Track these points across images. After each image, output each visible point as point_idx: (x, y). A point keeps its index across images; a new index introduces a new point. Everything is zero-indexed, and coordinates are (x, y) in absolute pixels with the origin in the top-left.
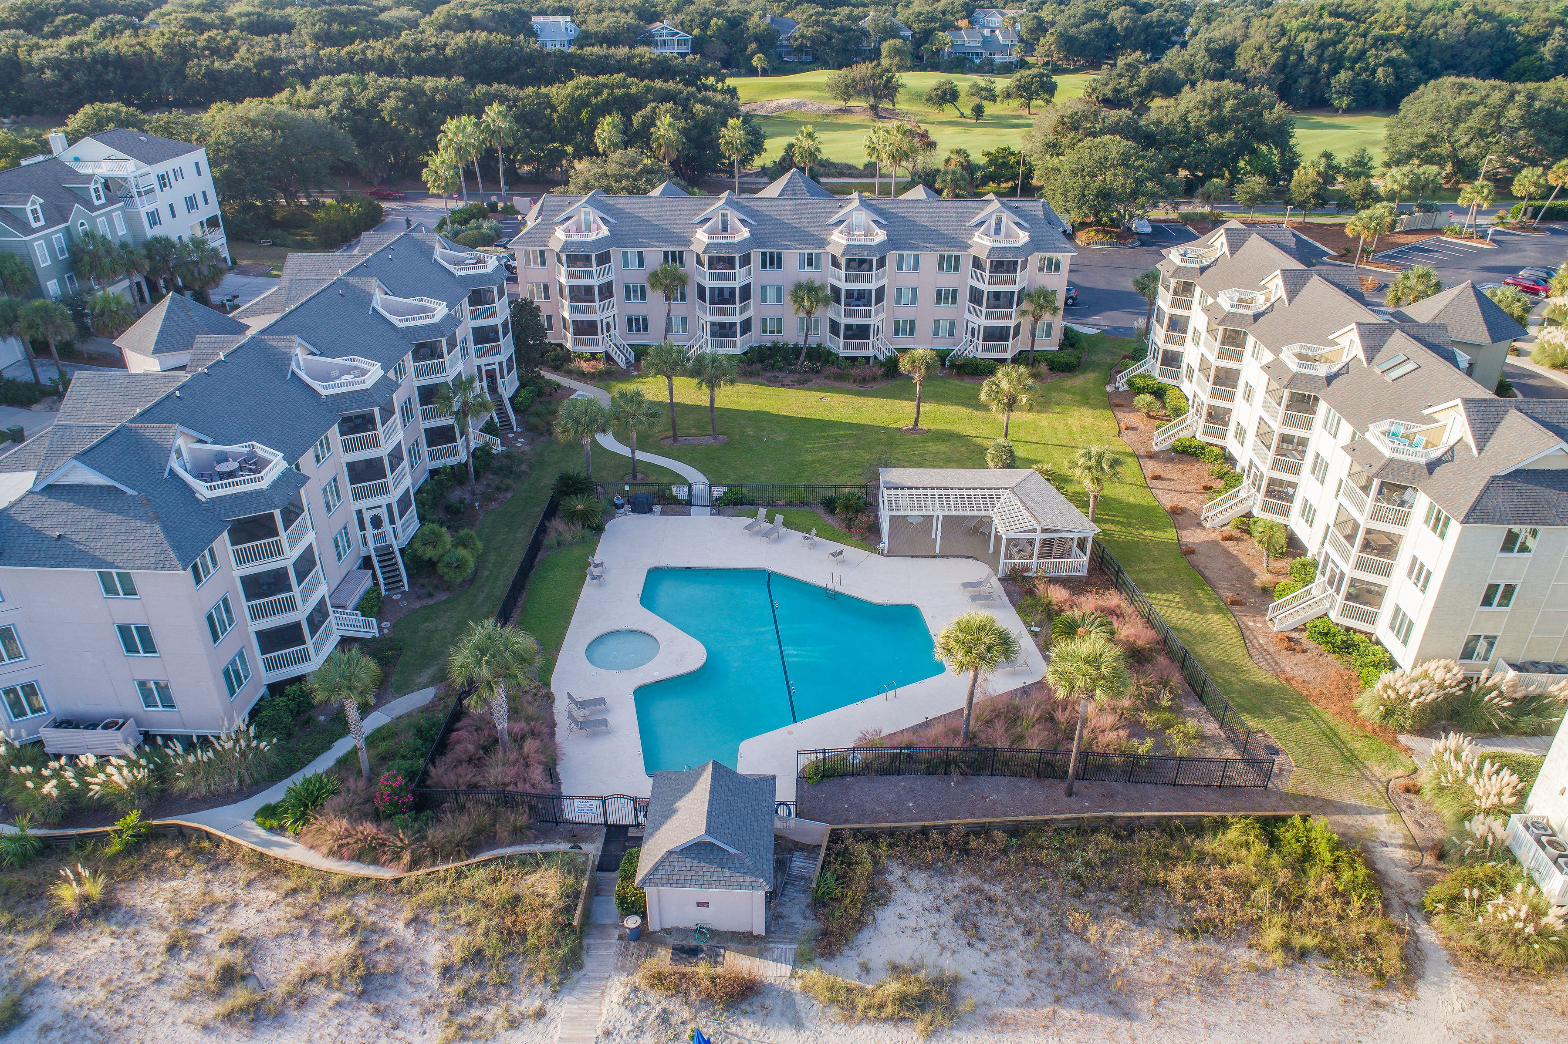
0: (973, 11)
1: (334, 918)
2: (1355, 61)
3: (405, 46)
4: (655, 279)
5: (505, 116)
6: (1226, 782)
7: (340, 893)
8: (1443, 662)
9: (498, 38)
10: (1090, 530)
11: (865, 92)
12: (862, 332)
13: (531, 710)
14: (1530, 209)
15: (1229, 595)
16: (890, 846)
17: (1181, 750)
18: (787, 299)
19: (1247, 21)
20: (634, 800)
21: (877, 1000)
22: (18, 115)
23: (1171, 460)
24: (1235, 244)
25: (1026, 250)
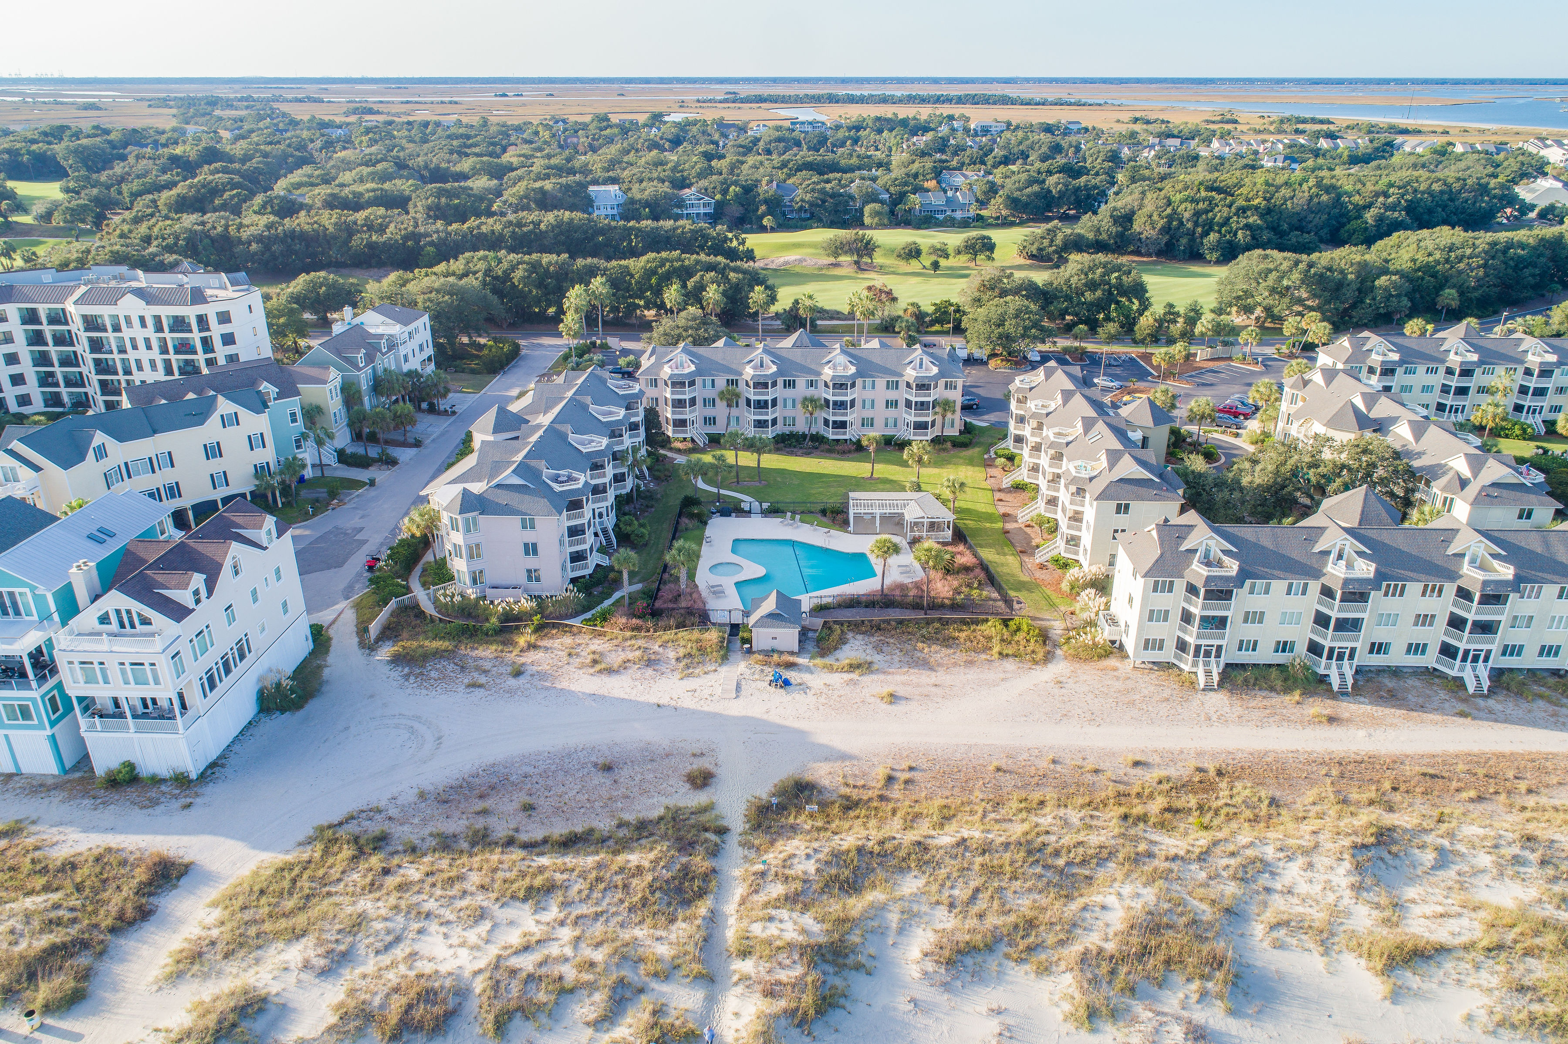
0: (941, 172)
1: (629, 646)
2: (1222, 225)
3: (510, 223)
4: (722, 395)
5: (604, 285)
6: (994, 610)
7: (630, 639)
10: (950, 517)
11: (850, 252)
12: (842, 425)
14: (1297, 344)
15: (1019, 548)
16: (848, 626)
17: (977, 599)
18: (799, 406)
19: (1143, 193)
20: (742, 611)
21: (841, 666)
23: (1009, 491)
24: (1049, 375)
25: (936, 378)
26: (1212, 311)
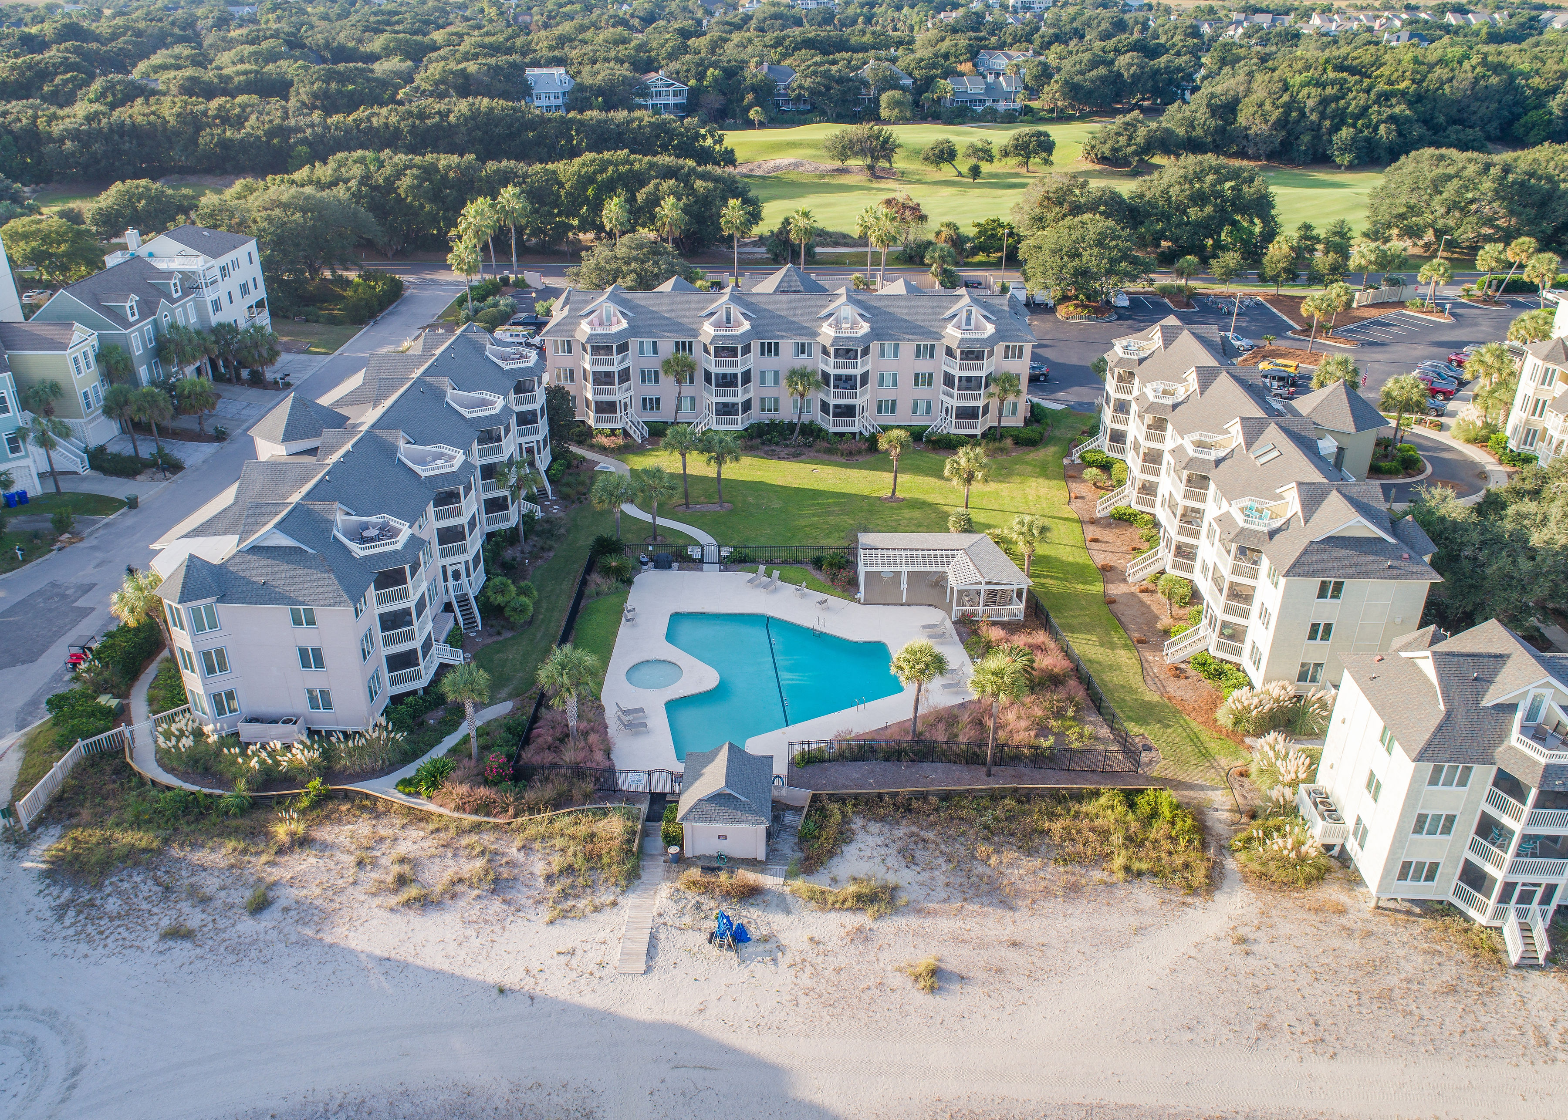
0: (978, 53)
1: (467, 846)
2: (1357, 117)
3: (410, 113)
4: (667, 365)
5: (518, 197)
6: (1107, 768)
7: (470, 831)
8: (1281, 683)
9: (499, 104)
10: (1025, 583)
11: (862, 152)
12: (848, 411)
13: (591, 715)
14: (1494, 282)
15: (1136, 635)
16: (855, 805)
17: (1076, 745)
18: (784, 383)
19: (1250, 74)
20: (671, 773)
21: (841, 898)
22: (37, 184)
23: (1109, 525)
24: (1169, 337)
25: (992, 341)
26: (1366, 235)
